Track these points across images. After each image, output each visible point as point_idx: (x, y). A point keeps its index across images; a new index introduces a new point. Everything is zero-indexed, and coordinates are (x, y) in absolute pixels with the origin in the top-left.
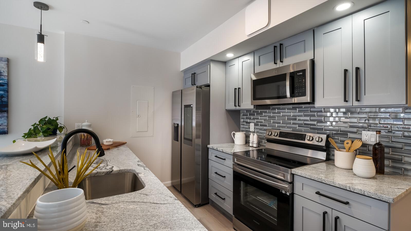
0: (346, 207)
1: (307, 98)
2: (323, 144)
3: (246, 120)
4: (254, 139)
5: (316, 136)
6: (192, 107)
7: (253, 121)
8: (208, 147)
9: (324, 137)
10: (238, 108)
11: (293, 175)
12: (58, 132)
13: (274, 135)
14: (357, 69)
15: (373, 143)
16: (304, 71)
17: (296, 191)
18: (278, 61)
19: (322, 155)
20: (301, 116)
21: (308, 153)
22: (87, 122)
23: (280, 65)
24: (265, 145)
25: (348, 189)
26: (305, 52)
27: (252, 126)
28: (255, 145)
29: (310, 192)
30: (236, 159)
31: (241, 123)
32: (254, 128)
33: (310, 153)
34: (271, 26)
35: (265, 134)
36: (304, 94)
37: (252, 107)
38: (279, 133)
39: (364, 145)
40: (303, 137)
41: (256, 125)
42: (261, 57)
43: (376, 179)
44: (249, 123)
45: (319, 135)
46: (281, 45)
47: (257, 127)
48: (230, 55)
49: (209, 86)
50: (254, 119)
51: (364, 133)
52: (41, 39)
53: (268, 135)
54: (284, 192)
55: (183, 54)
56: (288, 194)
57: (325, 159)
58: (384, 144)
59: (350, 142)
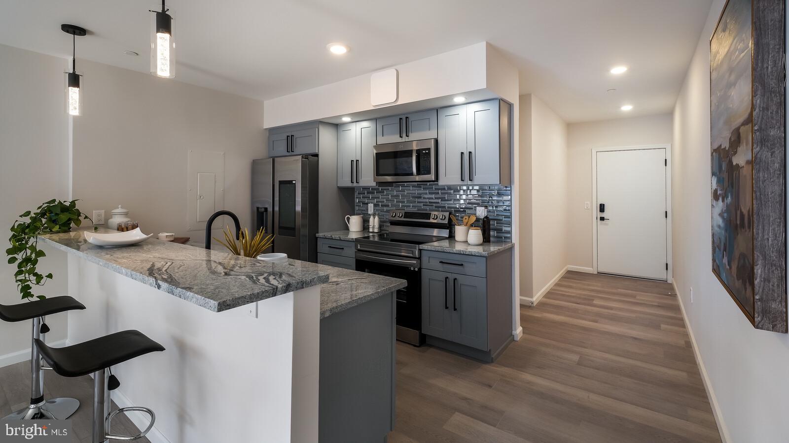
0: (460, 268)
1: (432, 177)
2: (446, 222)
3: (363, 200)
4: (374, 223)
5: (440, 215)
6: (295, 184)
7: (372, 201)
8: (317, 236)
9: (447, 214)
10: (355, 184)
11: (420, 250)
12: (72, 225)
13: (399, 217)
14: (470, 153)
15: (483, 218)
16: (429, 149)
17: (424, 266)
18: (404, 135)
19: (445, 233)
20: (426, 194)
21: (433, 233)
22: (121, 207)
23: (405, 139)
24: (388, 229)
25: (462, 253)
26: (430, 130)
27: (371, 208)
28: (376, 230)
29: (435, 264)
30: (359, 245)
31: (356, 204)
32: (374, 210)
33: (435, 232)
34: (399, 103)
35: (388, 217)
36: (429, 173)
37: (374, 184)
38: (403, 214)
39: (478, 220)
40: (428, 216)
41: (375, 205)
42: (385, 127)
43: (483, 245)
44: (367, 204)
45: (442, 213)
46: (407, 118)
47: (377, 208)
48: (346, 119)
49: (317, 155)
50: (373, 198)
51: (478, 208)
52: (74, 80)
53: (392, 216)
54: (412, 269)
55: (268, 104)
56: (416, 269)
57: (448, 236)
58: (490, 217)
59: (467, 218)
